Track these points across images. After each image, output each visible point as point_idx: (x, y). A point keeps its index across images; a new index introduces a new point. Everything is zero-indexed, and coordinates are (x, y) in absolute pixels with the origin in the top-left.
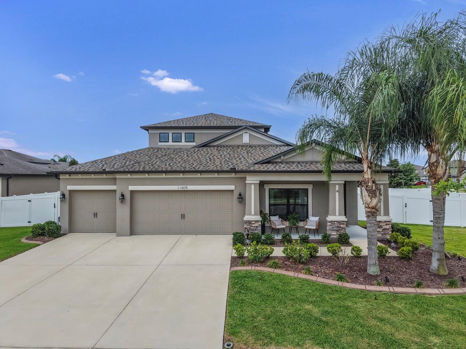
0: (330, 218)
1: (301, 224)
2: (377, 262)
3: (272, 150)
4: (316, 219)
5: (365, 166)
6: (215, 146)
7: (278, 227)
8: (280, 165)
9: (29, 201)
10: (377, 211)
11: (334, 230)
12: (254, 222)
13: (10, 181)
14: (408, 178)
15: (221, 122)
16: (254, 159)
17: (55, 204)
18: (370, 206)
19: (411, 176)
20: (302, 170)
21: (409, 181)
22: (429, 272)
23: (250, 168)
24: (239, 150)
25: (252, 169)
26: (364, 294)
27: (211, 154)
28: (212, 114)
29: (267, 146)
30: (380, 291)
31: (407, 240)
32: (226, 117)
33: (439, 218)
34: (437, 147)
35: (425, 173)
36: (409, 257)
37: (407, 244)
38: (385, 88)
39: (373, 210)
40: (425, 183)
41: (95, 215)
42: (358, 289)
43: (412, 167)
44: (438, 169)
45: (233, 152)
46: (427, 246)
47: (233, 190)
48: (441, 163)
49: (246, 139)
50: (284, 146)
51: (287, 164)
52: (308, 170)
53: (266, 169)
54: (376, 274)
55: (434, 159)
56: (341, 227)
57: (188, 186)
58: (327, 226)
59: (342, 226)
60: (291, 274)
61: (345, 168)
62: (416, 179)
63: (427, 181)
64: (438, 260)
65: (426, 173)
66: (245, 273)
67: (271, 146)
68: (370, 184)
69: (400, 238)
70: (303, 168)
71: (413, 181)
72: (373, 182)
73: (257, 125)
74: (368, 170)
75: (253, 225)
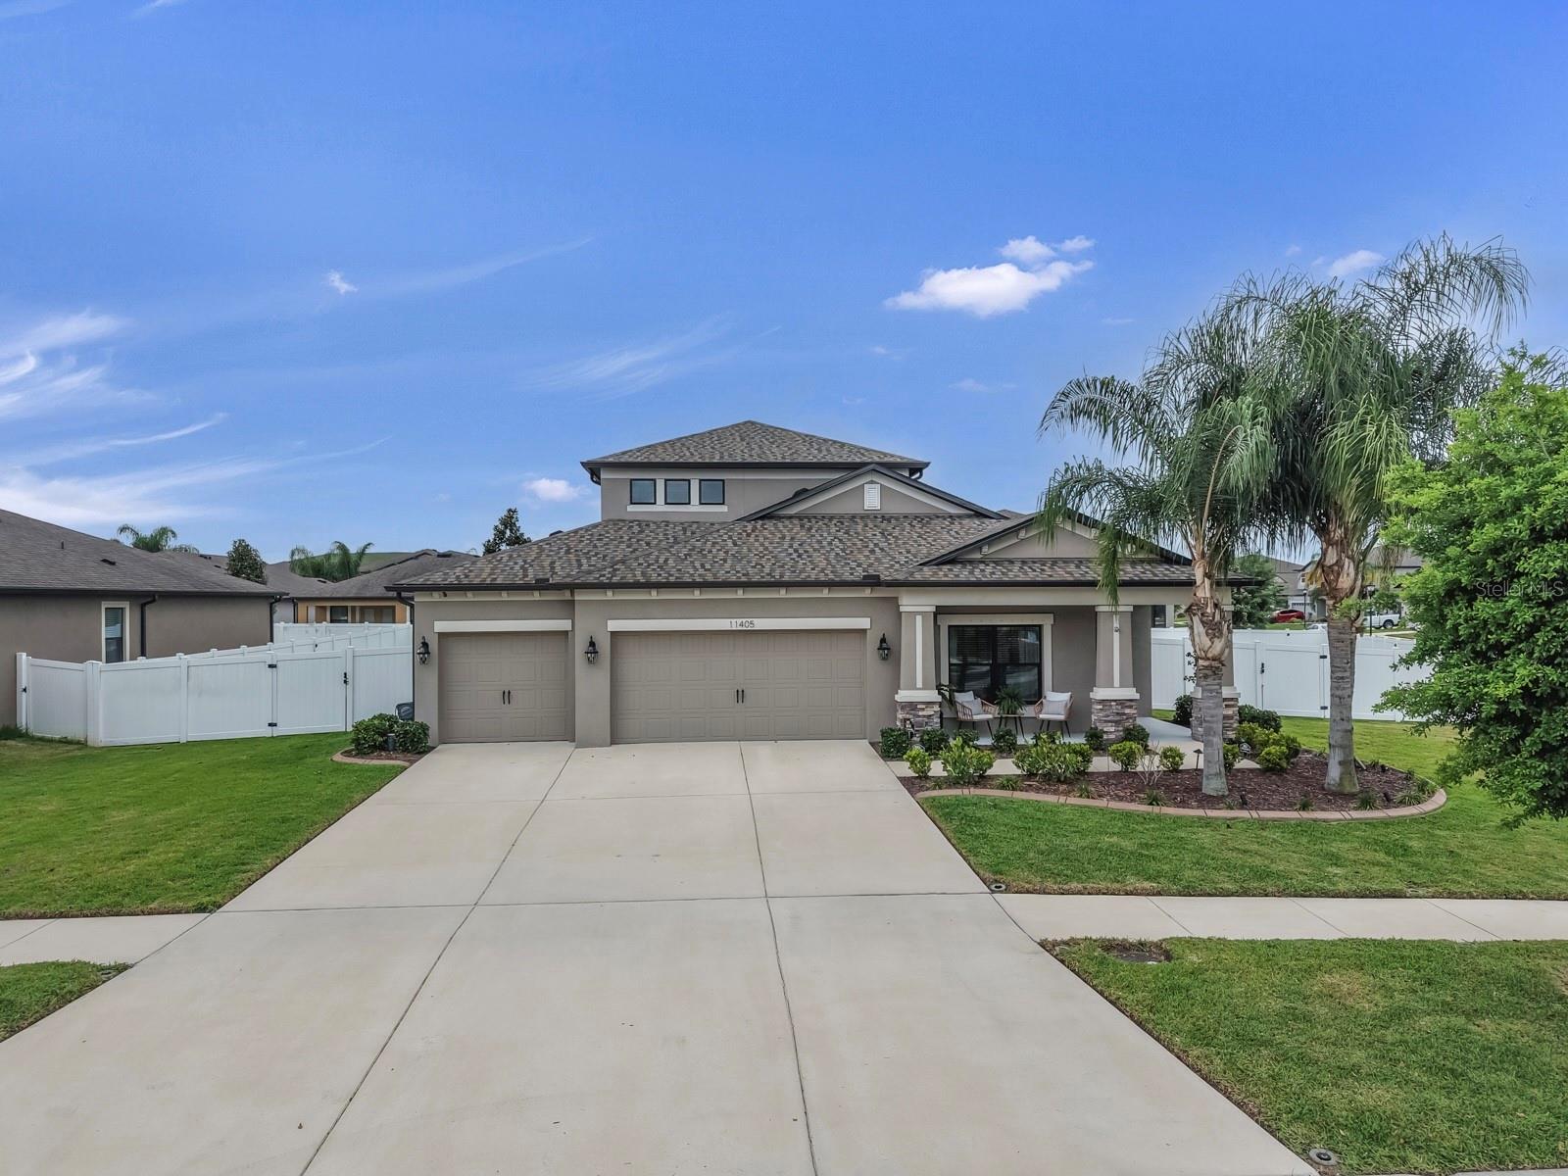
0: (1100, 693)
1: (1028, 711)
2: (1223, 769)
3: (942, 528)
4: (1065, 697)
5: (1198, 573)
6: (790, 517)
7: (976, 718)
8: (982, 566)
9: (270, 666)
10: (1223, 665)
11: (1109, 721)
12: (923, 706)
13: (149, 612)
14: (1255, 600)
15: (789, 449)
16: (908, 552)
17: (345, 674)
18: (1210, 655)
19: (1264, 592)
20: (1037, 579)
21: (1258, 608)
22: (1323, 789)
23: (912, 574)
24: (859, 528)
25: (918, 577)
26: (1207, 823)
27: (792, 539)
28: (753, 423)
29: (927, 517)
30: (1234, 819)
31: (1275, 736)
32: (799, 435)
33: (1342, 678)
34: (1338, 534)
35: (1301, 585)
36: (1282, 768)
37: (1276, 743)
38: (1252, 435)
39: (1216, 664)
40: (1301, 616)
41: (507, 696)
42: (1193, 817)
43: (1268, 566)
44: (1340, 579)
45: (845, 533)
46: (1317, 751)
47: (866, 630)
48: (1346, 567)
49: (872, 498)
50: (969, 516)
51: (997, 565)
52: (1051, 579)
53: (951, 577)
54: (1220, 793)
55: (1332, 558)
56: (1124, 714)
57: (755, 621)
58: (1091, 713)
59: (1127, 711)
60: (1051, 798)
61: (1136, 575)
62: (1278, 603)
63: (1309, 609)
64: (1340, 763)
65: (1304, 584)
66: (954, 799)
67: (938, 517)
68: (1209, 610)
69: (1260, 733)
70: (1037, 576)
71: (1270, 609)
72: (1216, 606)
73: (892, 460)
74: (1204, 582)
75: (921, 713)
